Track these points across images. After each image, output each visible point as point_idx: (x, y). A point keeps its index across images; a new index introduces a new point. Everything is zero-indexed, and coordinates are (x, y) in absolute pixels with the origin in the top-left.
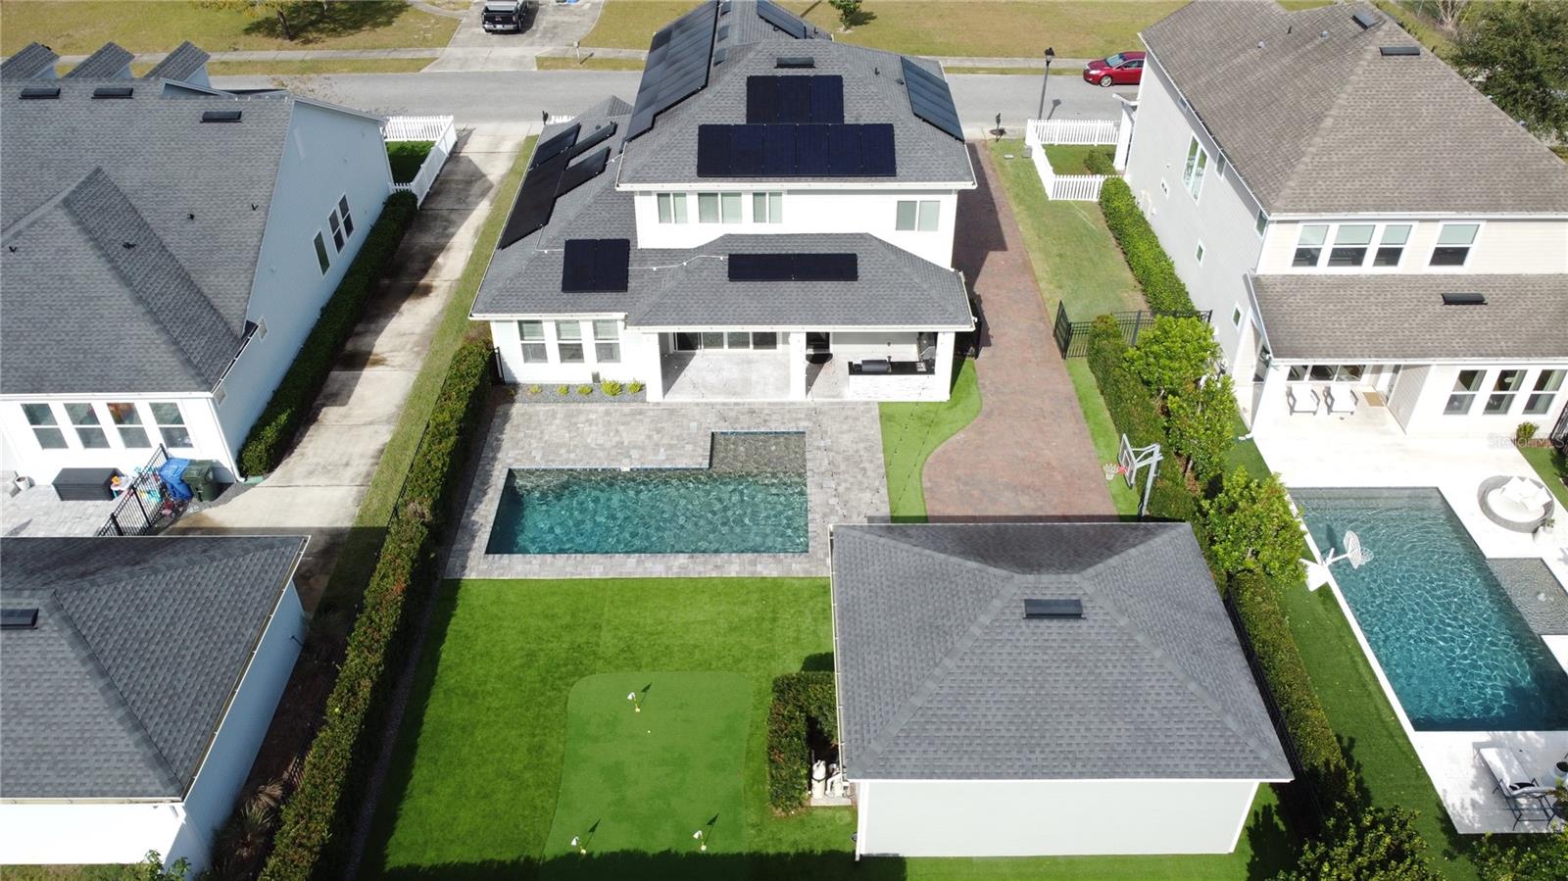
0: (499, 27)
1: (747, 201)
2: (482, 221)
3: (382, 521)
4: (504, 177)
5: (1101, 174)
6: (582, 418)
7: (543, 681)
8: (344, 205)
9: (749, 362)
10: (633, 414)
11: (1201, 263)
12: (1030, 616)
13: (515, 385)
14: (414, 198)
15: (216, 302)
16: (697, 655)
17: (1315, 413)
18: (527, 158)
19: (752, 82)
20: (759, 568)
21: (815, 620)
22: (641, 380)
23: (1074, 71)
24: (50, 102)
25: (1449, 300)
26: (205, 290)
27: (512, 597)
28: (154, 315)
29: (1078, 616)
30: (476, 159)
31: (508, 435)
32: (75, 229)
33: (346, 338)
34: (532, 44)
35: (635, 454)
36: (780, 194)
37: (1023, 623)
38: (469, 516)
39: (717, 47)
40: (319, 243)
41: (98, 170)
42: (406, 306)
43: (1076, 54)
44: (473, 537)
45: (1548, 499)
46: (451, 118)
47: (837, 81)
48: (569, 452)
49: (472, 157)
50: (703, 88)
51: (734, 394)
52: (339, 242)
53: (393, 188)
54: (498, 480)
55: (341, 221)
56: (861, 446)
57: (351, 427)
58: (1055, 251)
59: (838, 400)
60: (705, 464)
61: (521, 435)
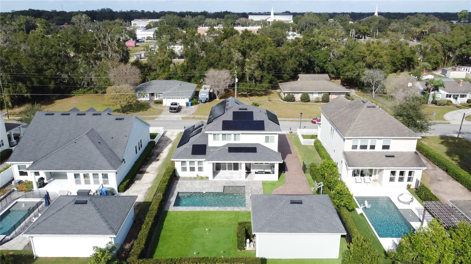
0: (173, 111)
1: (233, 136)
2: (170, 147)
3: (150, 201)
4: (175, 140)
5: (314, 138)
6: (194, 183)
7: (187, 228)
8: (141, 140)
9: (232, 173)
10: (206, 182)
11: (335, 153)
12: (291, 203)
13: (179, 177)
14: (155, 142)
15: (117, 154)
16: (221, 224)
17: (361, 183)
18: (180, 136)
19: (234, 112)
20: (235, 209)
21: (247, 218)
22: (208, 176)
23: (309, 121)
24: (83, 116)
25: (387, 156)
26: (115, 152)
27: (179, 214)
28: (104, 155)
29: (301, 203)
30: (168, 136)
31: (177, 186)
32: (89, 139)
33: (140, 168)
34: (181, 115)
35: (206, 189)
36: (240, 134)
37: (290, 204)
38: (169, 200)
39: (226, 107)
40: (136, 147)
41: (93, 129)
42: (153, 163)
43: (310, 118)
44: (170, 204)
45: (412, 197)
46: (163, 127)
47: (252, 112)
48: (191, 189)
49: (167, 136)
50: (224, 114)
51: (229, 179)
52: (139, 149)
53: (150, 140)
54: (176, 194)
55: (140, 144)
56: (258, 188)
57: (142, 184)
58: (303, 154)
59: (252, 180)
60: (222, 191)
61: (180, 186)
